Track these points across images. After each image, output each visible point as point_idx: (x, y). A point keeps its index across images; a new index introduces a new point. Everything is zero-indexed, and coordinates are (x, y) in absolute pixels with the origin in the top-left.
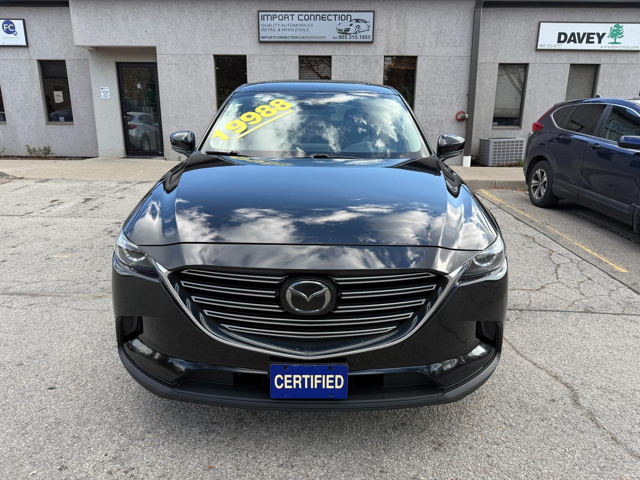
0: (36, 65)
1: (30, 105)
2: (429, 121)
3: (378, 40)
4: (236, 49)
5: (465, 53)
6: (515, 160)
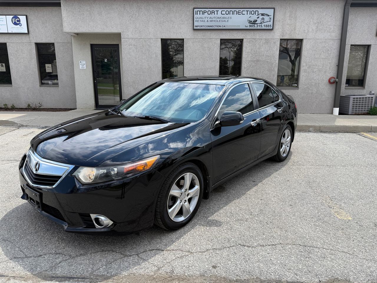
0: (34, 46)
1: (29, 74)
2: (310, 84)
3: (277, 28)
4: (177, 34)
5: (336, 37)
6: (367, 110)
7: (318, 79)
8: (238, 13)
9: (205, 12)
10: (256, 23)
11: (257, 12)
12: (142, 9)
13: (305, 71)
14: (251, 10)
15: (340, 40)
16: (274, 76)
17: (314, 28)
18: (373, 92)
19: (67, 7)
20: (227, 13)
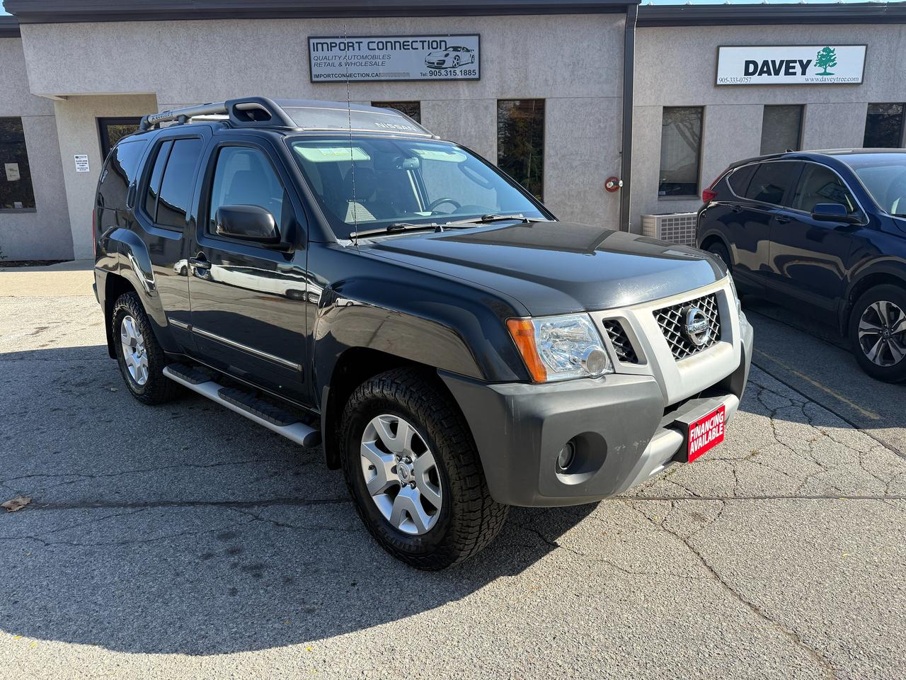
2: (567, 193)
3: (487, 76)
4: (277, 93)
5: (613, 92)
7: (583, 183)
8: (404, 45)
9: (333, 45)
10: (443, 66)
11: (443, 44)
12: (198, 41)
13: (555, 167)
14: (431, 39)
15: (622, 99)
17: (567, 75)
19: (35, 41)
20: (380, 47)
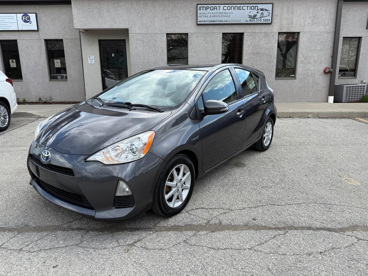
0: (43, 42)
1: (39, 69)
2: (306, 74)
3: (275, 22)
4: (181, 29)
5: (330, 30)
6: (360, 98)
7: (314, 70)
8: (239, 8)
9: (208, 8)
10: (256, 17)
11: (256, 7)
12: (148, 6)
13: (302, 62)
14: (251, 5)
15: (334, 33)
16: (273, 67)
17: (310, 22)
18: (364, 82)
19: (77, 5)
20: (228, 9)
